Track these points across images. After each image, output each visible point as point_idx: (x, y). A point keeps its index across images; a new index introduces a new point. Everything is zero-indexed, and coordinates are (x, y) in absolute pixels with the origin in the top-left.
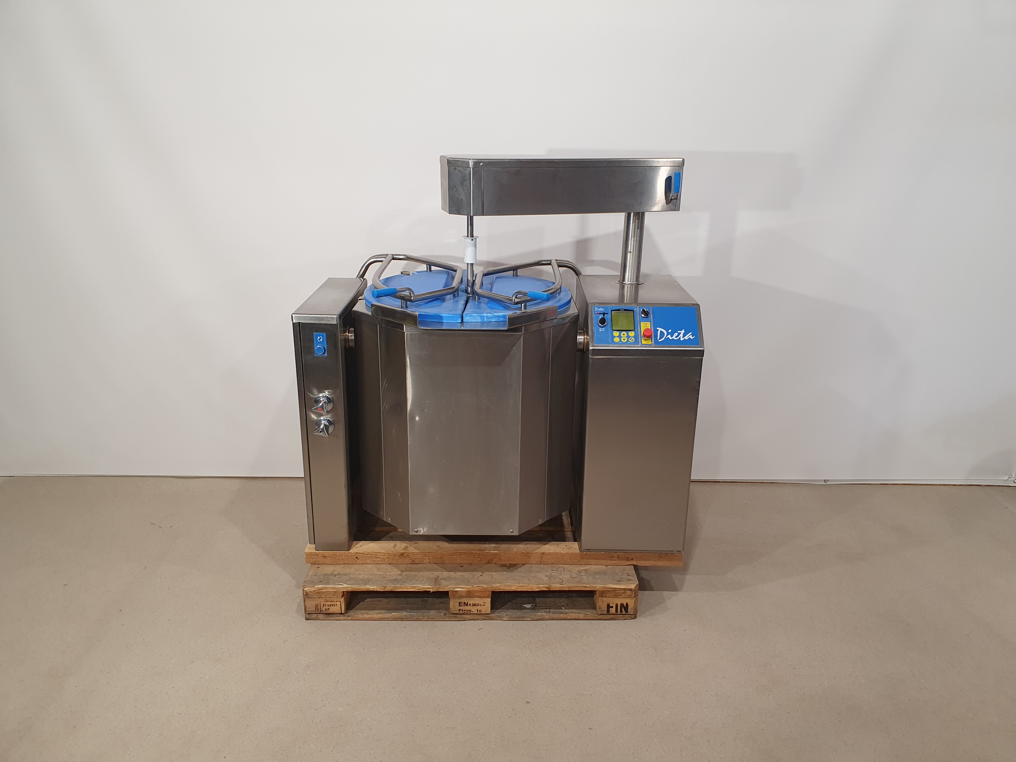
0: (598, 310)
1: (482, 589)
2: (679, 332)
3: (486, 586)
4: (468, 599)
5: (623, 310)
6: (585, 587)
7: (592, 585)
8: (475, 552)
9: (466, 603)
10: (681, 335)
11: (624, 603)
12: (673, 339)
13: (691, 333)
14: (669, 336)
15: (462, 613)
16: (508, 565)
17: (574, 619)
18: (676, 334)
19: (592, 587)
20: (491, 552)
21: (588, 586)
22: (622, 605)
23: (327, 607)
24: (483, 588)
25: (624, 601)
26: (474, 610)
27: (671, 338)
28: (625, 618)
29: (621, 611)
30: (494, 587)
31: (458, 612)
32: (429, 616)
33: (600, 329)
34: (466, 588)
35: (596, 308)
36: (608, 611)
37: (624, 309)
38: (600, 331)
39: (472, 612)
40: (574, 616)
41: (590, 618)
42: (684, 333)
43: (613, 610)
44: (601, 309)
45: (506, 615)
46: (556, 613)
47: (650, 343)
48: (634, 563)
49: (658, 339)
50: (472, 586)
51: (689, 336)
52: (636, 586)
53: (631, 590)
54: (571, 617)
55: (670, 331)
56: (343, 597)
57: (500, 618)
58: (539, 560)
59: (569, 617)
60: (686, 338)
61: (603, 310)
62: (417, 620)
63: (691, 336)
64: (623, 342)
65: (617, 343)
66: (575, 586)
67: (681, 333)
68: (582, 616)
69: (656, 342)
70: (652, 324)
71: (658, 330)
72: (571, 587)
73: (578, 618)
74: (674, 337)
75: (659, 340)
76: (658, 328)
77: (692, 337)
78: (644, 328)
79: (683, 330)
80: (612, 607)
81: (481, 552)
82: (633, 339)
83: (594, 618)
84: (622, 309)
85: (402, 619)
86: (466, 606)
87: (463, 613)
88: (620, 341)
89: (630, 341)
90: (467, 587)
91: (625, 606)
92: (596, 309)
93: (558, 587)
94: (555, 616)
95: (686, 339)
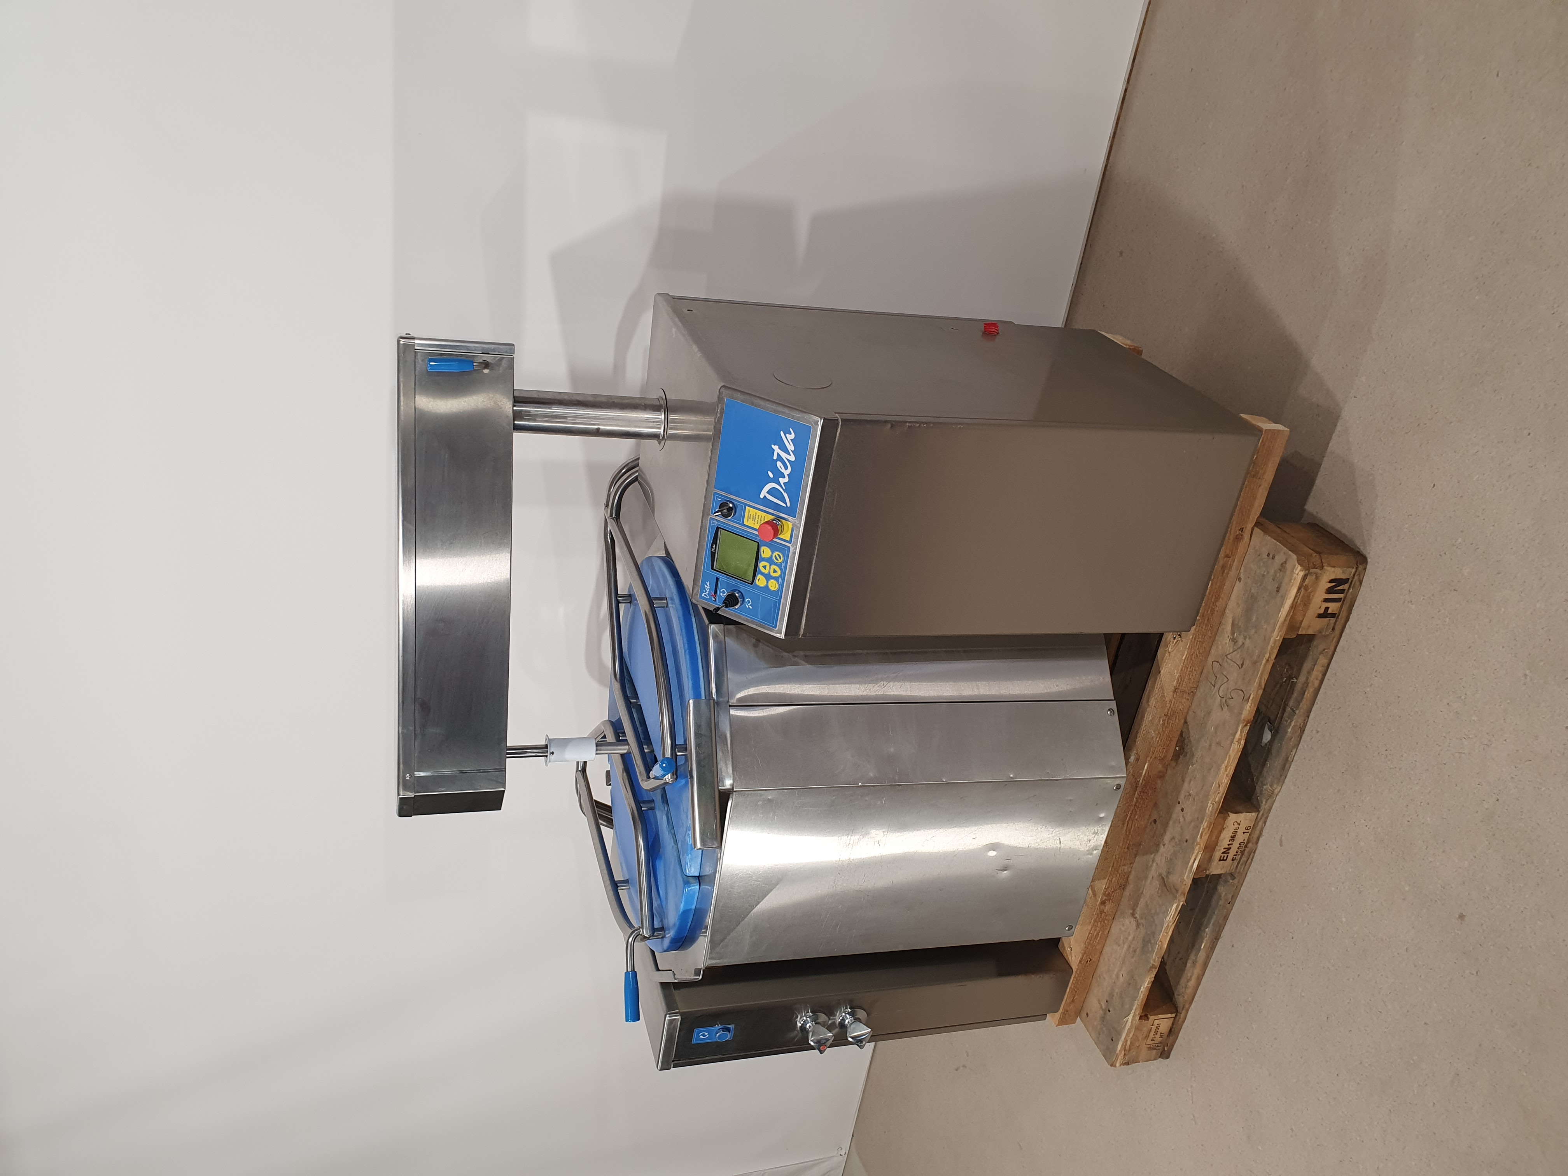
0: (707, 592)
1: (1209, 830)
2: (775, 458)
3: (1206, 823)
4: (1217, 848)
5: (714, 546)
6: (1268, 660)
7: (1269, 647)
8: (1135, 799)
9: (1225, 850)
10: (783, 455)
11: (1327, 587)
12: (788, 475)
13: (782, 433)
14: (782, 481)
15: (1240, 856)
16: (1177, 748)
17: (1324, 675)
18: (779, 464)
19: (1272, 648)
20: (1143, 774)
21: (1267, 656)
22: (1329, 591)
23: (1158, 1035)
24: (1208, 828)
25: (1324, 584)
26: (1241, 837)
27: (786, 480)
28: (1358, 583)
29: (1342, 591)
30: (1211, 812)
31: (1236, 862)
32: (1226, 900)
33: (747, 607)
34: (1198, 853)
35: (703, 595)
36: (1333, 615)
37: (712, 545)
38: (751, 607)
39: (1244, 840)
40: (1317, 673)
41: (1332, 648)
42: (779, 448)
43: (1333, 607)
44: (706, 586)
45: (1271, 786)
46: (1299, 702)
47: (790, 525)
48: (1250, 526)
49: (785, 506)
50: (1197, 845)
51: (788, 439)
52: (1301, 565)
53: (1305, 577)
54: (1317, 679)
55: (771, 475)
56: (1149, 1016)
57: (1272, 795)
58: (1185, 695)
59: (1317, 683)
60: (791, 447)
61: (708, 583)
62: (1226, 918)
63: (787, 435)
64: (780, 576)
65: (781, 587)
66: (1261, 678)
67: (778, 454)
68: (1323, 661)
69: (792, 511)
70: (751, 504)
71: (765, 496)
72: (1260, 685)
73: (1324, 669)
74: (787, 473)
75: (786, 504)
76: (762, 496)
77: (791, 434)
78: (756, 523)
79: (773, 446)
80: (1327, 609)
81: (1139, 789)
82: (776, 553)
83: (1335, 640)
84: (712, 548)
85: (1216, 938)
86: (1230, 851)
87: (1240, 854)
88: (776, 579)
89: (780, 561)
90: (1196, 852)
91: (1334, 584)
92: (705, 595)
93: (1250, 707)
94: (1304, 705)
95: (793, 449)
